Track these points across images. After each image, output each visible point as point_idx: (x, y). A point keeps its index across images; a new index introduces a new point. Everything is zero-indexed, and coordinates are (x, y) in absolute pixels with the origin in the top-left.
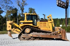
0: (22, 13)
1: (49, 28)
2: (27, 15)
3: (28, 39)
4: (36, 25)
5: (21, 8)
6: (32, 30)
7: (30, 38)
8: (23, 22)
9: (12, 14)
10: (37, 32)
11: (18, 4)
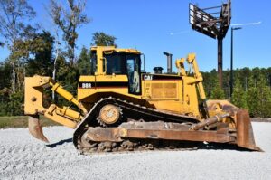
0: (70, 51)
2: (104, 55)
3: (112, 148)
6: (124, 110)
7: (119, 144)
8: (93, 80)
9: (33, 53)
10: (146, 121)
11: (55, 16)
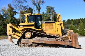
1: (57, 31)
3: (29, 46)
4: (41, 28)
5: (37, 7)
6: (34, 34)
11: (33, 2)
